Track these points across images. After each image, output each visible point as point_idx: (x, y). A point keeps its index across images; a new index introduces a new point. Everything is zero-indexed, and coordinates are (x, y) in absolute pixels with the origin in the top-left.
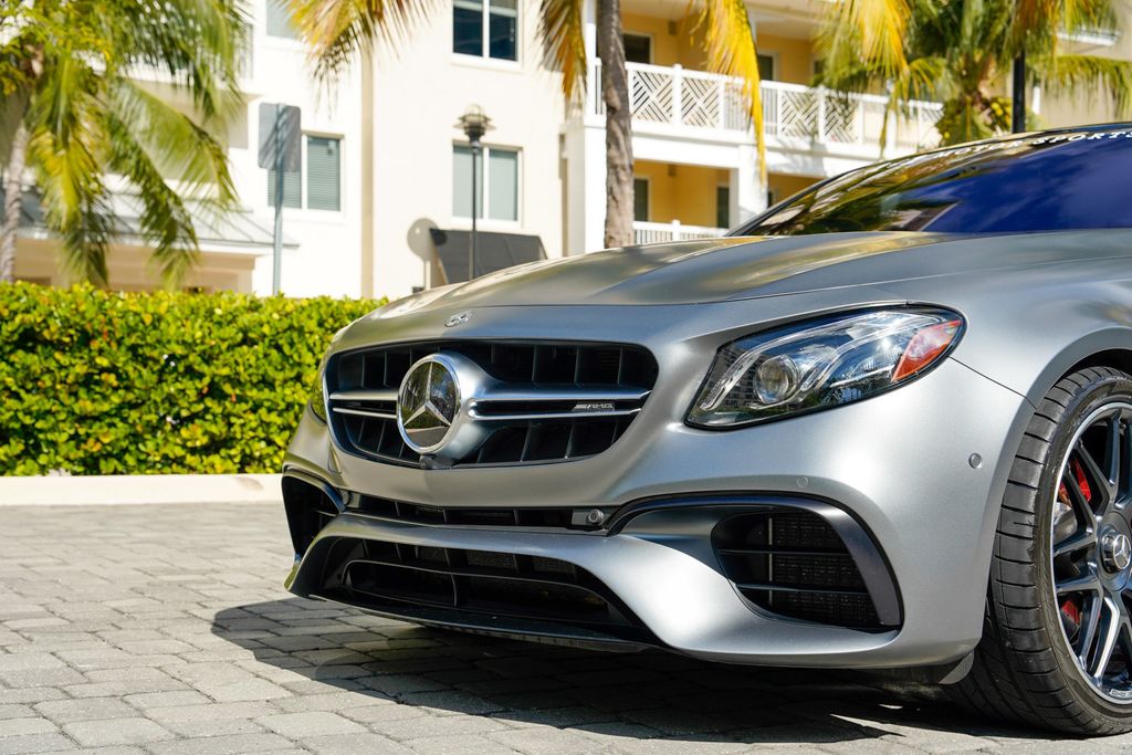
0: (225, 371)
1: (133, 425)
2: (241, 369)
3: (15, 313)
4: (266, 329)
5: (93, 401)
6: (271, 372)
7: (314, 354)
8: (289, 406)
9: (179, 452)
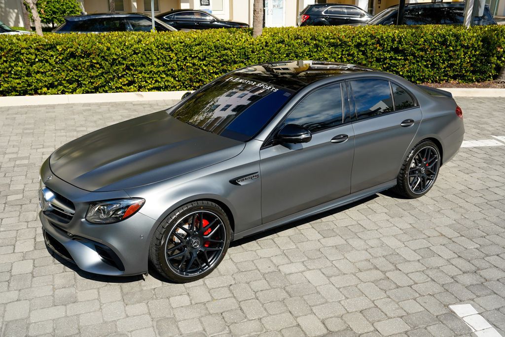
0: (130, 63)
1: (106, 78)
2: (134, 62)
3: (67, 48)
4: (141, 49)
5: (94, 72)
6: (144, 62)
7: (156, 56)
8: (151, 72)
9: (120, 85)
